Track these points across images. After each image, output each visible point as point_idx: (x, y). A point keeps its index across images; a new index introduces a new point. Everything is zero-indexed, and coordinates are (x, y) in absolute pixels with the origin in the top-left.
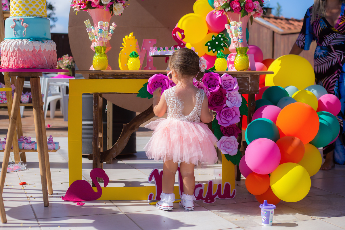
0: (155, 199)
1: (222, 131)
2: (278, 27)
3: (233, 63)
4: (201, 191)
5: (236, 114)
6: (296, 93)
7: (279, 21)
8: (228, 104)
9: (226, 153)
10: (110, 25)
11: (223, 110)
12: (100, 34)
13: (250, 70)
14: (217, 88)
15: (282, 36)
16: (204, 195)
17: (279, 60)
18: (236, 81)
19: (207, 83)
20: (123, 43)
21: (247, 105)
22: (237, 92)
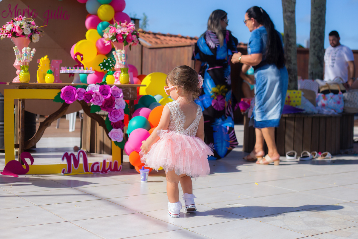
0: (67, 172)
1: (112, 125)
2: (146, 41)
3: (117, 78)
4: (98, 167)
5: (122, 114)
6: (162, 100)
7: (147, 35)
8: (116, 107)
9: (115, 141)
10: (32, 50)
11: (113, 111)
12: (25, 57)
13: (130, 83)
14: (109, 96)
15: (150, 50)
16: (100, 169)
17: (150, 76)
18: (122, 91)
19: (102, 92)
20: (40, 63)
21: (128, 107)
22: (122, 99)
